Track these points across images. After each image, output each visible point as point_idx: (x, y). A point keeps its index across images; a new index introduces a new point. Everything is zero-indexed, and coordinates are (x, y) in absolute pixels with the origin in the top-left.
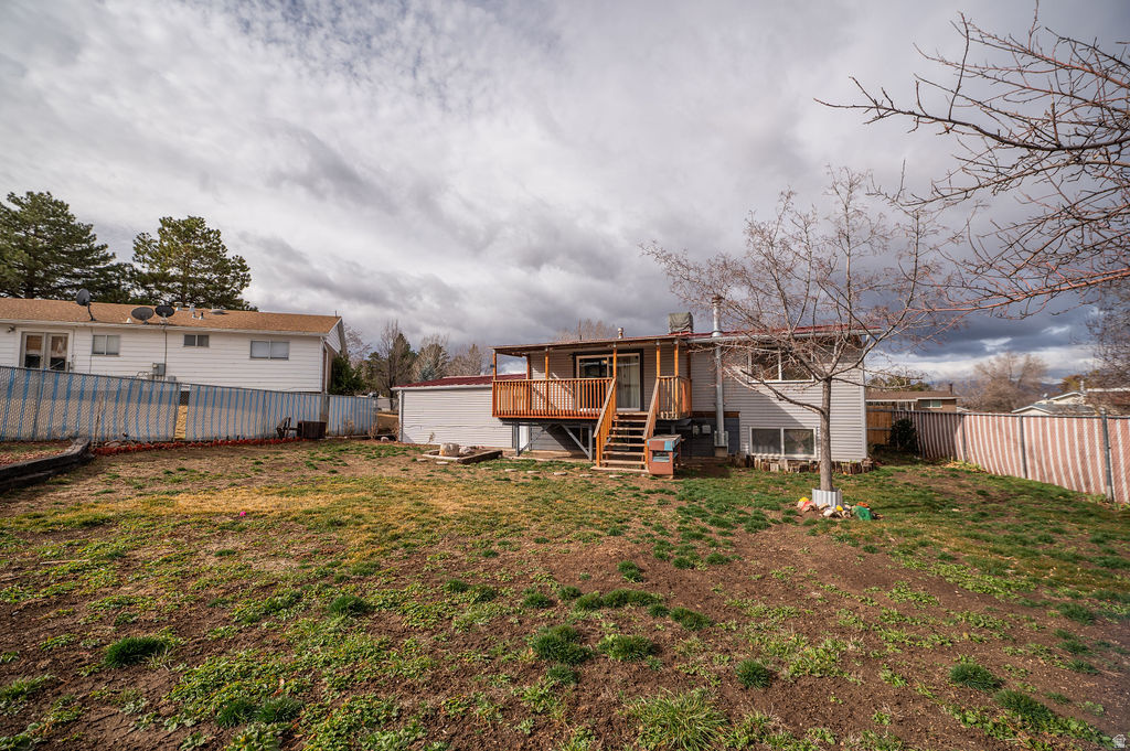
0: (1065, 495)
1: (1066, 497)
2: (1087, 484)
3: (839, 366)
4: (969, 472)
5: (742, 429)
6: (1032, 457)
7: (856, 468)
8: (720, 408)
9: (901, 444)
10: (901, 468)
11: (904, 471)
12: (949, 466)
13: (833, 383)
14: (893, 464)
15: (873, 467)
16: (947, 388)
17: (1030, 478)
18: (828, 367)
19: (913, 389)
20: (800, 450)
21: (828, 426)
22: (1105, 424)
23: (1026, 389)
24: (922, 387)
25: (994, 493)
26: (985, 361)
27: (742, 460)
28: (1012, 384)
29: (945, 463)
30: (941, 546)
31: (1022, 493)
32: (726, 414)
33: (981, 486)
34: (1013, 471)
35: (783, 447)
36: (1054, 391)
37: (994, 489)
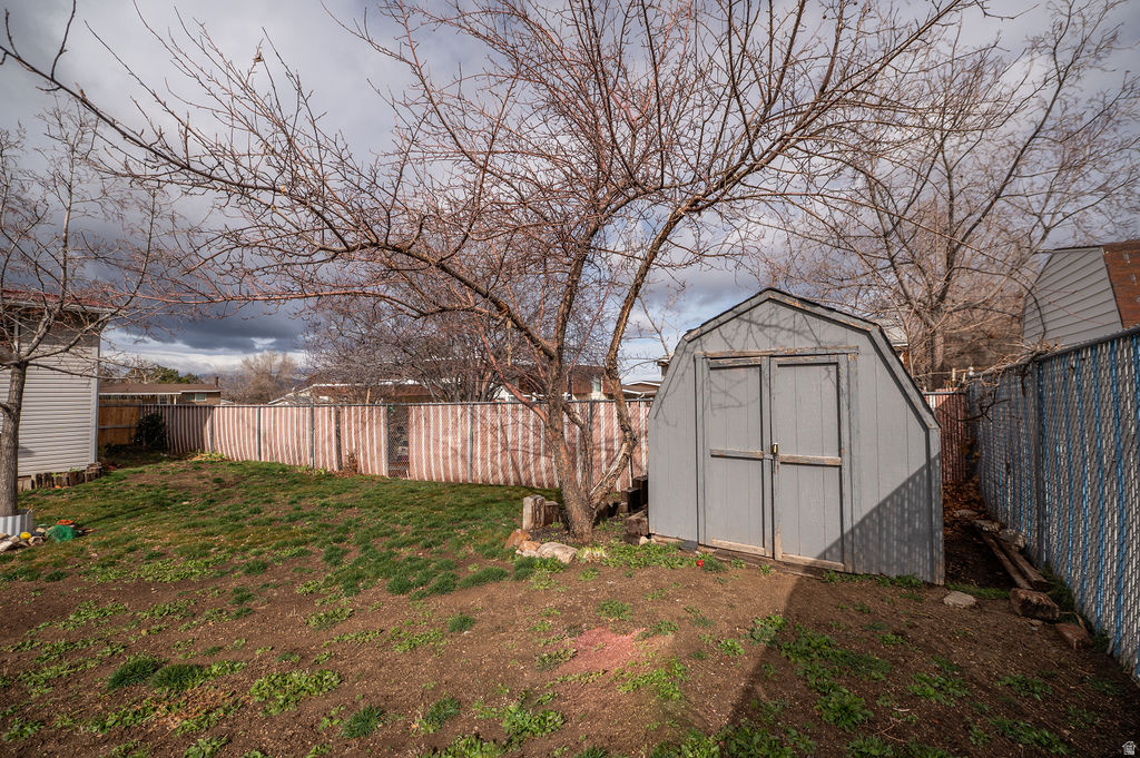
0: (284, 470)
1: (285, 471)
2: (300, 458)
3: (45, 348)
4: (212, 462)
6: (265, 441)
7: (76, 478)
9: (148, 442)
10: (140, 469)
11: (141, 472)
12: (195, 459)
13: (30, 370)
14: (131, 466)
15: (103, 472)
16: (213, 382)
17: (263, 460)
18: (25, 348)
19: (180, 380)
21: (16, 430)
22: (312, 411)
23: (281, 384)
24: (191, 379)
25: (230, 478)
26: (251, 357)
28: (271, 378)
29: (193, 456)
30: (152, 545)
31: (253, 474)
33: (220, 473)
34: (250, 455)
36: (300, 385)
37: (229, 474)
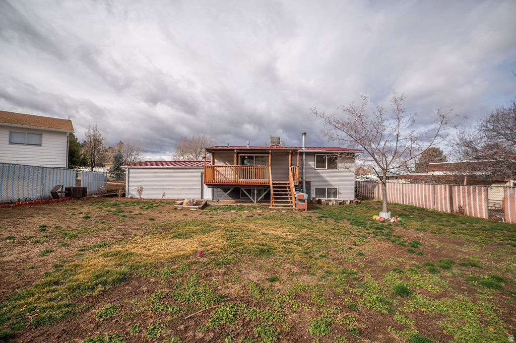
2: (427, 205)
5: (312, 189)
6: (406, 196)
8: (304, 179)
12: (374, 200)
17: (405, 204)
20: (332, 196)
27: (316, 201)
29: (372, 199)
32: (306, 182)
34: (398, 201)
35: (326, 195)
